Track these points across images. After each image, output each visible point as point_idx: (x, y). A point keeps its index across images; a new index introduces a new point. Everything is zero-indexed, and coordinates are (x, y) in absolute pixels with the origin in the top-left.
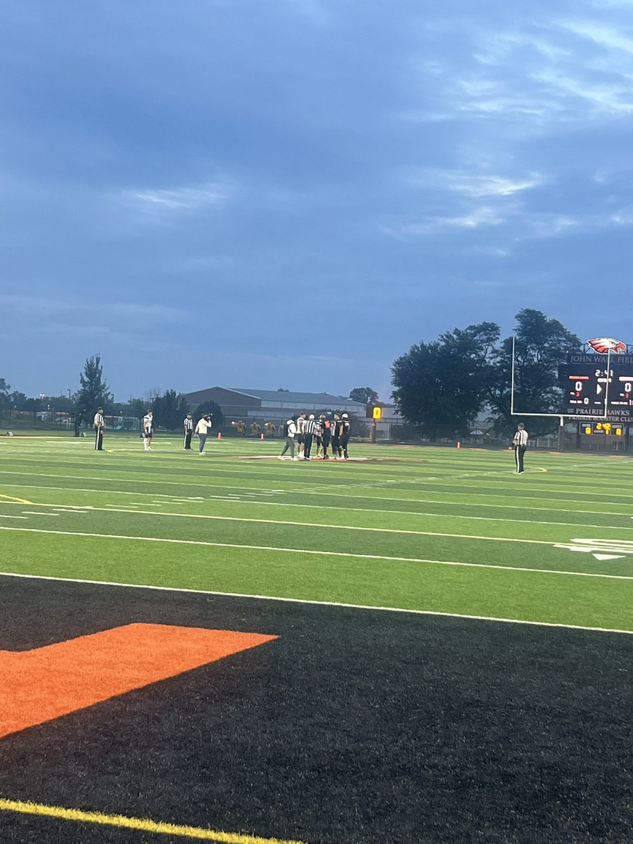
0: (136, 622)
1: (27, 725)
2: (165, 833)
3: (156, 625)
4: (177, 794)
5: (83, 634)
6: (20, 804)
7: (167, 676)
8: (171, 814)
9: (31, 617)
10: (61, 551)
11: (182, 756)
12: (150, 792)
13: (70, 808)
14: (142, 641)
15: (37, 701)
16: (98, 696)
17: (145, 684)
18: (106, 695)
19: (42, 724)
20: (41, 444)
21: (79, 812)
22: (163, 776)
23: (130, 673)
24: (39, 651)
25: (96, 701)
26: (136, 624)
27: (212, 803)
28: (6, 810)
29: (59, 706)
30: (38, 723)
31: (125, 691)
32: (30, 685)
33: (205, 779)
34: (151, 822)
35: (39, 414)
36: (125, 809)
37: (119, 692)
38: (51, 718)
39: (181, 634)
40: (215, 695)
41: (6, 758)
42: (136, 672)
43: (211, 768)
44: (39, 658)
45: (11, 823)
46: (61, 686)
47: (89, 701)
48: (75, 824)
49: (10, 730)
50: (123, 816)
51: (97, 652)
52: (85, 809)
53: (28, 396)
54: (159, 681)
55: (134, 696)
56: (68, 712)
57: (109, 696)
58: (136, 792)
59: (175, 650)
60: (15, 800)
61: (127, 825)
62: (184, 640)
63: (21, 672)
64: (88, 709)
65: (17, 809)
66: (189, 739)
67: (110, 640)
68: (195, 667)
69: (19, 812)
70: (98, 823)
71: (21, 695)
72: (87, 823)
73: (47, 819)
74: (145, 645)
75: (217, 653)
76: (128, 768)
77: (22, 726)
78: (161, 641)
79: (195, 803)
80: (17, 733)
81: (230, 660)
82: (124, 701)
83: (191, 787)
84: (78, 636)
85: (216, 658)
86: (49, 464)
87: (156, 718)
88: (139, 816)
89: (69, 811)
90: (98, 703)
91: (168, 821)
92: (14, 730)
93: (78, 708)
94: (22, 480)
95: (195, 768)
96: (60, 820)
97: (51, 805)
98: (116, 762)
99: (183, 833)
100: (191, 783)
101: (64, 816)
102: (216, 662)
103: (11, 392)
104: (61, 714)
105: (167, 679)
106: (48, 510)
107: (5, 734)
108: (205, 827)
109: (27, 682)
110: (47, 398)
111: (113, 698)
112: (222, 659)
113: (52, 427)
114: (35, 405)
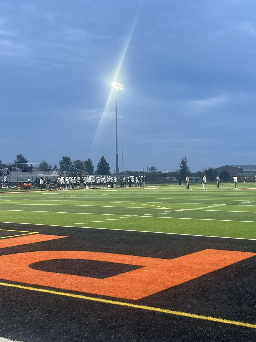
0: (208, 249)
1: (175, 285)
2: (227, 323)
3: (215, 250)
4: (229, 309)
5: (190, 253)
6: (176, 312)
7: (221, 268)
8: (228, 317)
9: (172, 247)
10: (180, 225)
11: (229, 296)
12: (219, 309)
13: (193, 314)
14: (210, 255)
15: (177, 276)
16: (198, 275)
17: (213, 271)
18: (200, 274)
19: (180, 284)
20: (169, 188)
21: (196, 315)
22: (223, 303)
23: (208, 267)
24: (176, 259)
25: (197, 276)
26: (208, 250)
27: (242, 313)
28: (172, 314)
29: (185, 278)
30: (178, 284)
31: (207, 273)
32: (174, 271)
33: (239, 304)
34: (221, 319)
35: (167, 178)
36: (212, 314)
37: (205, 273)
38: (183, 282)
39: (224, 253)
40: (238, 275)
41: (170, 296)
42: (209, 266)
43: (240, 300)
44: (176, 261)
45: (174, 318)
46: (185, 271)
47: (195, 277)
48: (195, 319)
49: (170, 286)
50: (211, 317)
51: (195, 259)
52: (198, 314)
53: (163, 172)
54: (218, 270)
55: (210, 275)
56: (188, 280)
57: (201, 275)
58: (215, 308)
59: (222, 259)
60: (174, 311)
61: (213, 320)
62: (225, 255)
63: (171, 266)
64: (195, 279)
65: (175, 314)
66: (231, 290)
67: (200, 255)
68: (230, 264)
69: (176, 315)
70: (203, 319)
71: (172, 274)
72: (199, 319)
73: (185, 317)
74: (212, 257)
75: (237, 260)
76: (211, 300)
77: (174, 285)
78: (217, 255)
79: (236, 313)
80: (172, 287)
81: (242, 262)
82: (207, 277)
83: (234, 307)
84: (188, 254)
85: (237, 261)
86: (172, 195)
87: (219, 282)
88: (217, 317)
89: (193, 315)
90: (198, 277)
91: (227, 319)
92: (171, 286)
93: (191, 279)
94: (164, 201)
95: (234, 300)
96: (190, 318)
97: (187, 312)
98: (206, 298)
99: (233, 323)
100: (234, 306)
101: (191, 317)
102: (237, 263)
103: (157, 171)
104: (186, 281)
105: (221, 269)
106: (174, 210)
107: (168, 288)
108: (241, 322)
109: (173, 270)
110: (169, 172)
111: (203, 276)
112: (240, 262)
113: (172, 182)
114: (165, 175)
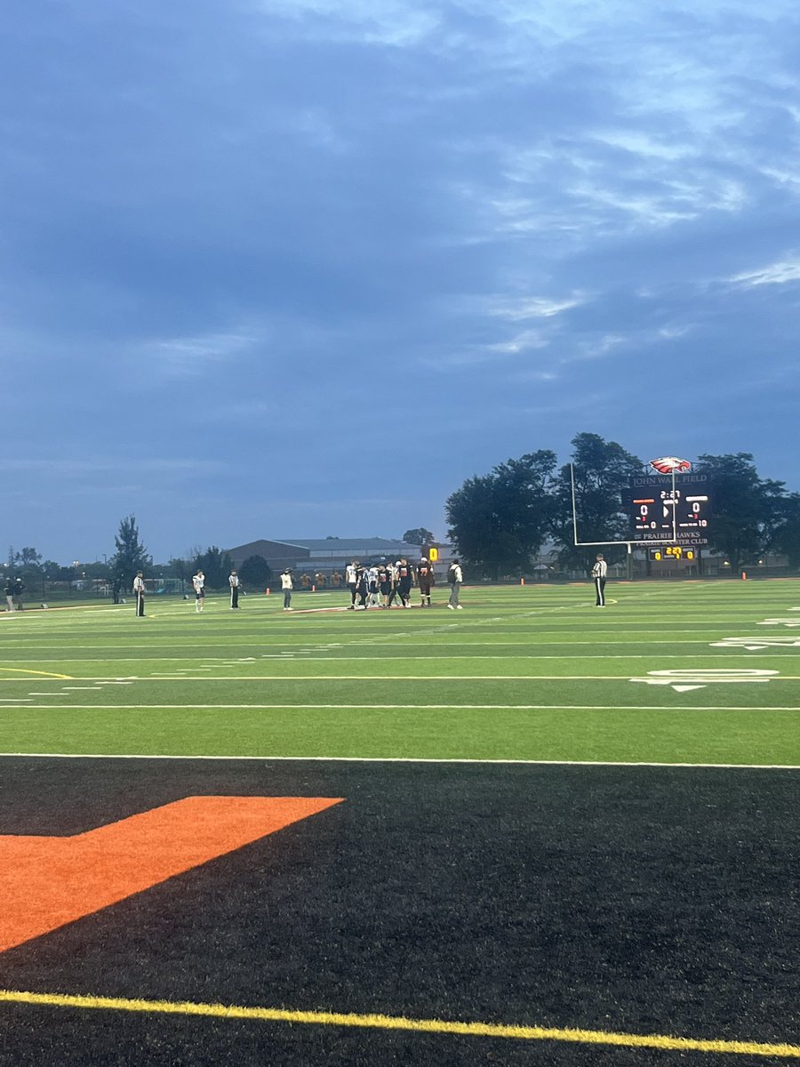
0: (191, 796)
1: (82, 914)
2: (236, 1017)
3: (213, 797)
4: (247, 975)
5: (136, 812)
6: (80, 998)
7: (229, 850)
8: (241, 997)
9: (79, 799)
10: (108, 726)
11: (250, 934)
12: (217, 976)
13: (133, 999)
14: (199, 815)
15: (90, 888)
16: (155, 877)
17: (205, 861)
18: (164, 876)
19: (97, 912)
20: (79, 614)
21: (144, 1002)
22: (230, 957)
23: (189, 851)
24: (91, 834)
25: (154, 882)
26: (191, 798)
27: (285, 980)
28: (65, 1006)
29: (115, 891)
30: (93, 911)
31: (184, 869)
32: (82, 871)
33: (276, 956)
34: (221, 1007)
35: (74, 583)
36: (192, 995)
37: (177, 871)
38: (108, 904)
39: (240, 805)
40: (280, 867)
41: (62, 951)
42: (194, 848)
43: (281, 944)
44: (91, 841)
45: (71, 1019)
46: (115, 870)
47: (145, 884)
48: (140, 1014)
49: (64, 921)
50: (191, 1002)
51: (152, 831)
52: (151, 998)
53: (61, 565)
54: (220, 856)
55: (195, 874)
56: (125, 897)
57: (167, 876)
58: (202, 976)
59: (235, 822)
60: (74, 995)
61: (195, 1012)
62: (243, 810)
63: (72, 858)
64: (146, 892)
65: (77, 1004)
66: (256, 915)
67: (166, 816)
68: (257, 838)
69: (79, 1007)
70: (164, 1012)
71: (74, 883)
72: (152, 1013)
73: (110, 1011)
74: (203, 819)
75: (279, 822)
76: (193, 952)
77: (76, 916)
78: (220, 813)
79: (266, 983)
80: (72, 923)
81: (294, 828)
82: (184, 881)
83: (261, 966)
84: (131, 815)
85: (280, 826)
86: (89, 635)
87: (218, 895)
88: (208, 1002)
89: (132, 1001)
90: (157, 885)
91: (239, 1003)
92: (69, 920)
93: (135, 891)
94: (60, 655)
95: (264, 946)
96: (124, 1012)
97: (113, 996)
98: (180, 946)
99: (255, 1016)
100: (262, 961)
101: (128, 1008)
102: (279, 831)
103: (42, 562)
104: (118, 898)
105: (229, 853)
106: (91, 683)
107: (59, 925)
108: (279, 1007)
109: (79, 868)
110: (82, 565)
111: (171, 878)
112: (286, 828)
113: (89, 595)
114: (69, 574)
